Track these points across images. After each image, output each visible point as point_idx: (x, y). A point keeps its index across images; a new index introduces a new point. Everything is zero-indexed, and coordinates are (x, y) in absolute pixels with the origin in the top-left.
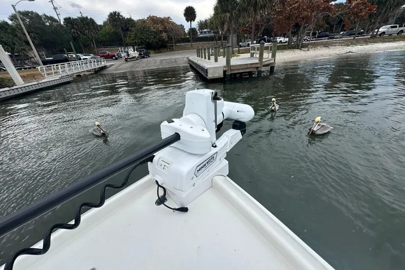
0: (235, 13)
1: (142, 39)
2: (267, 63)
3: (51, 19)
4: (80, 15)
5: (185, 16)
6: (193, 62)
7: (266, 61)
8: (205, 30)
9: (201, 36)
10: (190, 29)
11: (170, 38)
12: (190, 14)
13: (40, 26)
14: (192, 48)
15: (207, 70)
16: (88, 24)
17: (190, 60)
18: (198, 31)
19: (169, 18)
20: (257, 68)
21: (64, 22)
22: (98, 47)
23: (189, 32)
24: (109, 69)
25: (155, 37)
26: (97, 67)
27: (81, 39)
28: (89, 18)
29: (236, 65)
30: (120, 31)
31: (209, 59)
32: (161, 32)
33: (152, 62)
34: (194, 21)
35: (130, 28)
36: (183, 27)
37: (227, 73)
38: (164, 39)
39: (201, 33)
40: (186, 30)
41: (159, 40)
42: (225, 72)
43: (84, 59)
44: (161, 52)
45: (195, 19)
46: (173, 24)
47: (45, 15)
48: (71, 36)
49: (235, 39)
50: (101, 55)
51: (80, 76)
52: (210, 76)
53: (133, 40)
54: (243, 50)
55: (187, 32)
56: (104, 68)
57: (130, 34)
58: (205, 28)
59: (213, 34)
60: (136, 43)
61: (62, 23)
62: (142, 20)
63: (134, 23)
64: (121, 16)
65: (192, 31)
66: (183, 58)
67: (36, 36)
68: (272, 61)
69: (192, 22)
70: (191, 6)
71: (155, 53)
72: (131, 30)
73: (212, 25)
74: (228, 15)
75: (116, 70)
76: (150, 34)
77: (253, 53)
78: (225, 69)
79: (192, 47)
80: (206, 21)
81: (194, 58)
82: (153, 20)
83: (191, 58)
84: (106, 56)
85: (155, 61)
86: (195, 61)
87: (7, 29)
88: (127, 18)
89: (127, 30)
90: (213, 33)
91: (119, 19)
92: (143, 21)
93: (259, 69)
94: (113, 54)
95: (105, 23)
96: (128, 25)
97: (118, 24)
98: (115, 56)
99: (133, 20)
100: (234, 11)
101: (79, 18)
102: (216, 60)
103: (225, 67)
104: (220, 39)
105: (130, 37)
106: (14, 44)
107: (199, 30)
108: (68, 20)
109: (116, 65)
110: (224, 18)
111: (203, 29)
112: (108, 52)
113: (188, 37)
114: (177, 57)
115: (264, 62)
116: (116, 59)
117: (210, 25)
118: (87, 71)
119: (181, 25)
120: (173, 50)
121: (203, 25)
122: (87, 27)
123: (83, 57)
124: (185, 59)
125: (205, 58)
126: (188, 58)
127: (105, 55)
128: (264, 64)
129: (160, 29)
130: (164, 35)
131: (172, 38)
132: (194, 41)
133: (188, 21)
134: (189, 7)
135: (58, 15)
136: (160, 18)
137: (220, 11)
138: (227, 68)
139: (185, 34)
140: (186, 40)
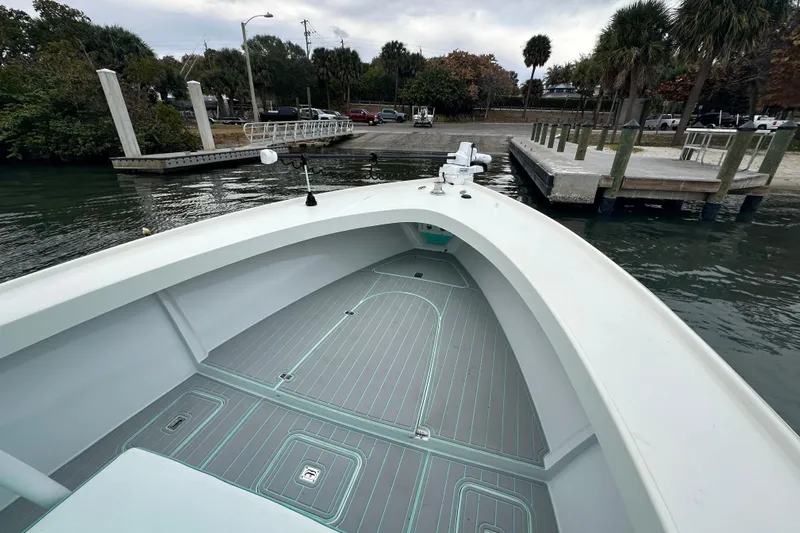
0: (654, 48)
1: (428, 92)
2: (741, 186)
3: (297, 50)
4: (339, 46)
5: (525, 54)
6: (519, 151)
7: (742, 180)
8: (561, 86)
9: (549, 96)
10: (528, 82)
11: (482, 96)
12: (538, 50)
13: (277, 60)
14: (524, 119)
15: (552, 178)
16: (346, 60)
17: (512, 145)
18: (545, 87)
19: (491, 56)
20: (708, 195)
21: (313, 56)
22: (353, 100)
23: (525, 88)
24: (356, 140)
25: (454, 91)
26: (336, 134)
27: (331, 86)
28: (351, 50)
29: (640, 179)
30: (395, 74)
31: (561, 148)
32: (469, 82)
33: (434, 138)
34: (542, 64)
35: (413, 72)
36: (516, 76)
37: (607, 196)
38: (471, 97)
39: (552, 91)
40: (519, 84)
41: (461, 98)
42: (601, 191)
43: (323, 118)
44: (458, 121)
45: (545, 60)
46: (497, 68)
47: (290, 43)
48: (316, 78)
49: (637, 110)
50: (352, 114)
51: (305, 146)
52: (557, 194)
53: (413, 93)
54: (649, 136)
55: (520, 85)
56: (348, 137)
57: (411, 83)
58: (563, 82)
59: (579, 96)
60: (415, 100)
61: (310, 58)
62: (440, 58)
63: (423, 63)
64: (404, 49)
65: (533, 85)
66: (499, 137)
67: (269, 74)
68: (762, 182)
69: (537, 68)
70: (543, 35)
71: (445, 122)
72: (414, 75)
73: (581, 76)
74: (635, 52)
75: (365, 144)
76: (446, 84)
77: (692, 150)
78: (604, 184)
79: (523, 117)
80: (568, 67)
81: (524, 142)
82: (460, 59)
83: (516, 141)
84: (360, 117)
85: (441, 136)
86: (525, 149)
87: (234, 62)
88: (413, 54)
89: (409, 74)
90: (579, 92)
91: (399, 54)
92: (440, 61)
93: (713, 201)
94: (372, 114)
95: (375, 61)
96: (411, 67)
97: (395, 62)
98: (372, 119)
99: (422, 58)
100: (654, 44)
101: (337, 50)
102: (580, 155)
103: (606, 178)
104: (592, 106)
105: (409, 88)
106: (236, 84)
107: (547, 85)
108: (319, 52)
109: (368, 136)
110: (621, 59)
111: (558, 84)
112: (364, 111)
113: (520, 96)
114: (486, 133)
115: (736, 181)
116: (375, 124)
117: (577, 76)
118: (320, 140)
119: (513, 73)
120: (483, 120)
121: (557, 76)
122: (344, 66)
123: (322, 115)
124: (503, 142)
125: (551, 145)
126: (509, 139)
127: (358, 115)
128: (733, 186)
129: (468, 77)
130: (473, 89)
131: (486, 96)
132: (531, 106)
133: (528, 66)
134: (540, 37)
135: (308, 43)
136: (474, 56)
137: (615, 42)
138: (611, 183)
139: (516, 91)
140: (515, 103)
